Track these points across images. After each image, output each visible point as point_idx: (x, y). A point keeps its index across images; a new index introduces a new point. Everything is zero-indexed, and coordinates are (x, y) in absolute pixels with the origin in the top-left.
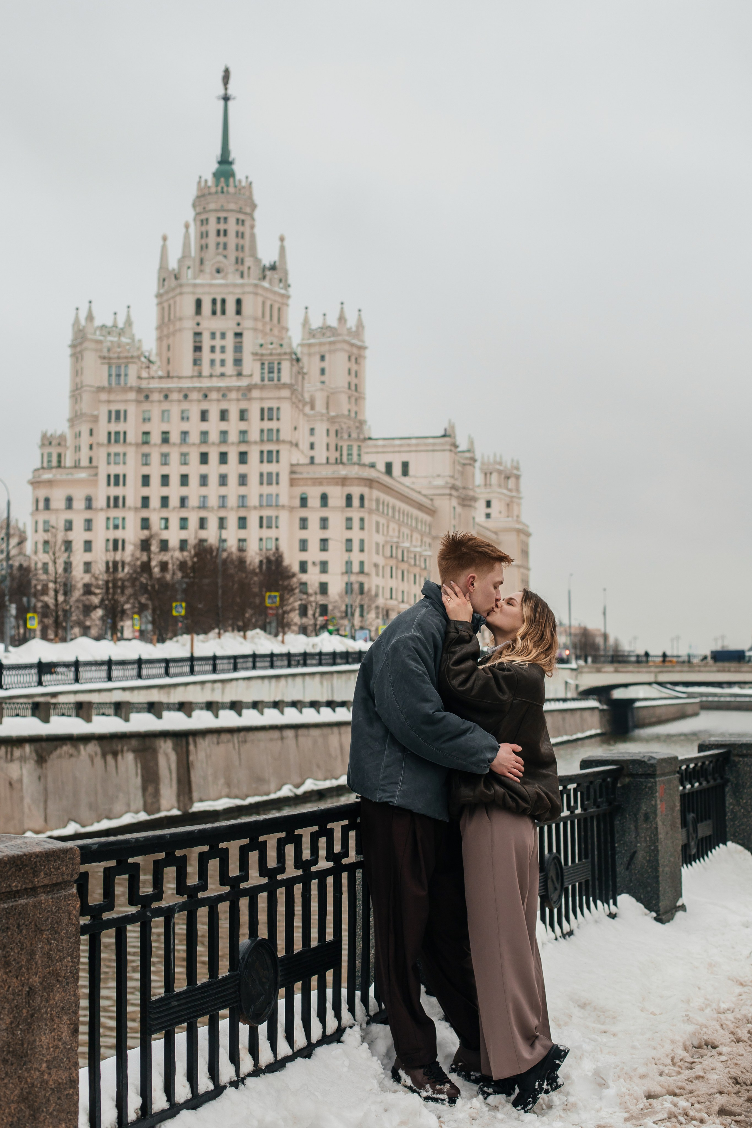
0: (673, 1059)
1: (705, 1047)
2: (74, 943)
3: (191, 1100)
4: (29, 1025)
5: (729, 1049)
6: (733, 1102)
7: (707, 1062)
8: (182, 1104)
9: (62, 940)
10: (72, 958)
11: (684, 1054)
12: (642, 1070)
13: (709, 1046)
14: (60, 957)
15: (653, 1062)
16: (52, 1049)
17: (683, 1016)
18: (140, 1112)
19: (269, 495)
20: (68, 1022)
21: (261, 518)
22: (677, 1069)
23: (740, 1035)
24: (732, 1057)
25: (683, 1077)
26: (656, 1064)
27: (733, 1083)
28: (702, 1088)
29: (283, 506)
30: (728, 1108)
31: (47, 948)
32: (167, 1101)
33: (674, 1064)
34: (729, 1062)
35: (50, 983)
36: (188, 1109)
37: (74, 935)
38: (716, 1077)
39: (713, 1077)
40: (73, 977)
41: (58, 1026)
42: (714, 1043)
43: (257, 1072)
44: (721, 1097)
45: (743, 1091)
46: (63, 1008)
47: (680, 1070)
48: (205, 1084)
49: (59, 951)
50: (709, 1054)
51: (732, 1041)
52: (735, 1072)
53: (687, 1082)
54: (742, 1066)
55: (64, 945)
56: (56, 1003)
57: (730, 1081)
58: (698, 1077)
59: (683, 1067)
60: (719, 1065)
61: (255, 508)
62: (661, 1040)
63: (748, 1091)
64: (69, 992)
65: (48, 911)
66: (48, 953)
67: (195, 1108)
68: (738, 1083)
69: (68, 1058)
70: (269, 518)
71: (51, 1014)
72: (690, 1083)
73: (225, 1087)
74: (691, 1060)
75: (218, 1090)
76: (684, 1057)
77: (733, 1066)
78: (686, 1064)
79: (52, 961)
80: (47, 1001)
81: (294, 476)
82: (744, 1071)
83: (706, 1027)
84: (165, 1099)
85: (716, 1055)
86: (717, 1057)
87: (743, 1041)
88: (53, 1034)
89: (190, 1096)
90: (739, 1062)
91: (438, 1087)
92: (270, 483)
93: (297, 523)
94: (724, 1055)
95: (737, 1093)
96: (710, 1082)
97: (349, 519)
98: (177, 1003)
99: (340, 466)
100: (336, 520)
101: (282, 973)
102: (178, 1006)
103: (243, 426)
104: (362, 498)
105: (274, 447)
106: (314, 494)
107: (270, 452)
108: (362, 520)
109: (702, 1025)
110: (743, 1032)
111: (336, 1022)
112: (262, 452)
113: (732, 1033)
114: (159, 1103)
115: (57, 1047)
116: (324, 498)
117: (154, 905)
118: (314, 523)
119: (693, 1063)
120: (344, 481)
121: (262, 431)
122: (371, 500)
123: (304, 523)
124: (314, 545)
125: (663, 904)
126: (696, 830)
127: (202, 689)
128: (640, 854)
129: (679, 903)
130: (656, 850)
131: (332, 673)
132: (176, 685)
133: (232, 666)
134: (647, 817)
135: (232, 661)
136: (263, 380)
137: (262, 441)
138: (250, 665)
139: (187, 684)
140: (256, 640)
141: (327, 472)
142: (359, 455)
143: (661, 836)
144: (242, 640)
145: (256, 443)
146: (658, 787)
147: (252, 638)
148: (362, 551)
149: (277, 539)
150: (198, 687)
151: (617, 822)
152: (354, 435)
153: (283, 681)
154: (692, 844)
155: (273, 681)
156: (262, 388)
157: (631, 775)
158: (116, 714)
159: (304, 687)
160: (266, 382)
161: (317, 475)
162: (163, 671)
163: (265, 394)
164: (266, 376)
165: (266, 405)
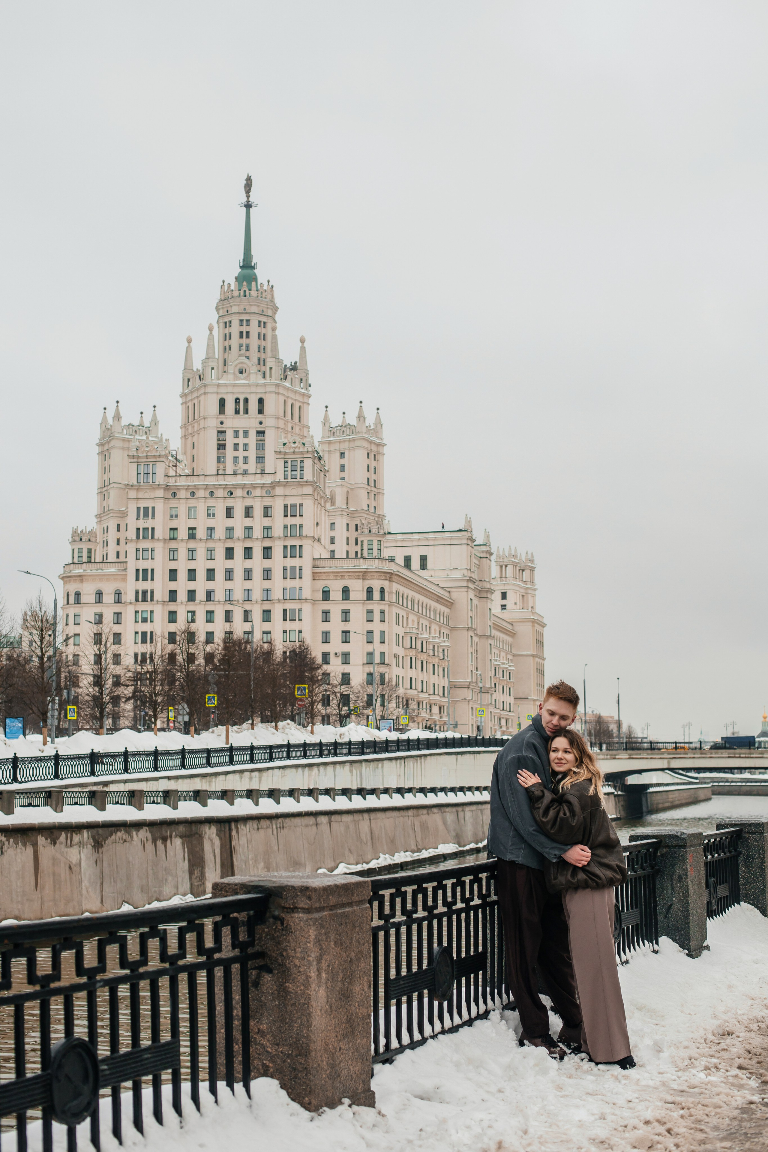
0: (705, 1040)
2: (369, 935)
3: (411, 1044)
4: (351, 979)
5: (744, 1034)
6: (747, 1062)
7: (728, 1042)
8: (407, 1045)
9: (363, 933)
10: (368, 944)
11: (714, 1038)
12: (685, 1043)
13: (730, 1034)
14: (363, 942)
15: (692, 1039)
16: (359, 994)
17: (711, 1015)
18: (385, 1048)
19: (293, 589)
20: (366, 980)
21: (285, 611)
22: (708, 1045)
23: (752, 1028)
24: (746, 1039)
25: (713, 1050)
26: (694, 1042)
28: (725, 1055)
29: (306, 599)
30: (744, 1066)
31: (358, 937)
32: (399, 1043)
33: (706, 1043)
34: (745, 1042)
35: (360, 956)
36: (409, 1049)
37: (369, 931)
39: (734, 1050)
41: (362, 981)
42: (733, 1032)
43: (443, 1032)
44: (739, 1060)
45: (754, 1058)
46: (364, 972)
47: (710, 1045)
48: (417, 1036)
49: (363, 939)
50: (730, 1038)
51: (746, 1031)
52: (748, 1047)
54: (753, 1045)
55: (365, 936)
56: (362, 968)
57: (746, 1052)
58: (724, 1050)
59: (713, 1044)
61: (279, 601)
62: (697, 1028)
64: (367, 963)
67: (413, 1048)
68: (751, 1053)
70: (293, 611)
72: (718, 1052)
73: (427, 1039)
74: (718, 1042)
75: (423, 1041)
77: (747, 1044)
78: (715, 1043)
81: (317, 570)
82: (755, 1047)
83: (728, 1022)
86: (735, 1039)
87: (754, 1031)
89: (409, 1042)
90: (751, 1042)
91: (552, 1049)
92: (293, 577)
93: (319, 616)
94: (740, 1038)
95: (750, 1059)
96: (732, 1052)
97: (370, 612)
98: (402, 982)
99: (362, 560)
100: (358, 613)
101: (455, 970)
102: (404, 984)
103: (267, 522)
104: (382, 591)
105: (296, 542)
106: (336, 587)
107: (293, 547)
108: (382, 612)
109: (725, 1021)
110: (754, 1027)
111: (485, 1007)
112: (285, 547)
113: (746, 1027)
114: (395, 1044)
115: (362, 994)
116: (346, 591)
117: (392, 921)
118: (336, 615)
119: (720, 1043)
120: (364, 575)
121: (285, 527)
122: (391, 593)
123: (326, 616)
124: (336, 637)
125: (693, 944)
126: (716, 891)
127: (241, 778)
128: (675, 906)
129: (705, 944)
130: (687, 903)
131: (360, 762)
132: (216, 774)
133: (268, 756)
134: (680, 878)
135: (268, 751)
136: (286, 477)
137: (285, 536)
138: (285, 754)
139: (227, 773)
140: (287, 731)
141: (350, 566)
143: (691, 892)
144: (273, 730)
145: (279, 538)
146: (688, 856)
147: (284, 728)
148: (383, 642)
149: (300, 632)
150: (237, 776)
151: (657, 882)
152: (374, 531)
153: (315, 770)
154: (713, 902)
155: (306, 769)
156: (286, 485)
157: (668, 846)
158: (165, 802)
159: (335, 775)
160: (289, 479)
161: (340, 569)
162: (204, 760)
163: (289, 491)
164: (289, 474)
165: (289, 502)
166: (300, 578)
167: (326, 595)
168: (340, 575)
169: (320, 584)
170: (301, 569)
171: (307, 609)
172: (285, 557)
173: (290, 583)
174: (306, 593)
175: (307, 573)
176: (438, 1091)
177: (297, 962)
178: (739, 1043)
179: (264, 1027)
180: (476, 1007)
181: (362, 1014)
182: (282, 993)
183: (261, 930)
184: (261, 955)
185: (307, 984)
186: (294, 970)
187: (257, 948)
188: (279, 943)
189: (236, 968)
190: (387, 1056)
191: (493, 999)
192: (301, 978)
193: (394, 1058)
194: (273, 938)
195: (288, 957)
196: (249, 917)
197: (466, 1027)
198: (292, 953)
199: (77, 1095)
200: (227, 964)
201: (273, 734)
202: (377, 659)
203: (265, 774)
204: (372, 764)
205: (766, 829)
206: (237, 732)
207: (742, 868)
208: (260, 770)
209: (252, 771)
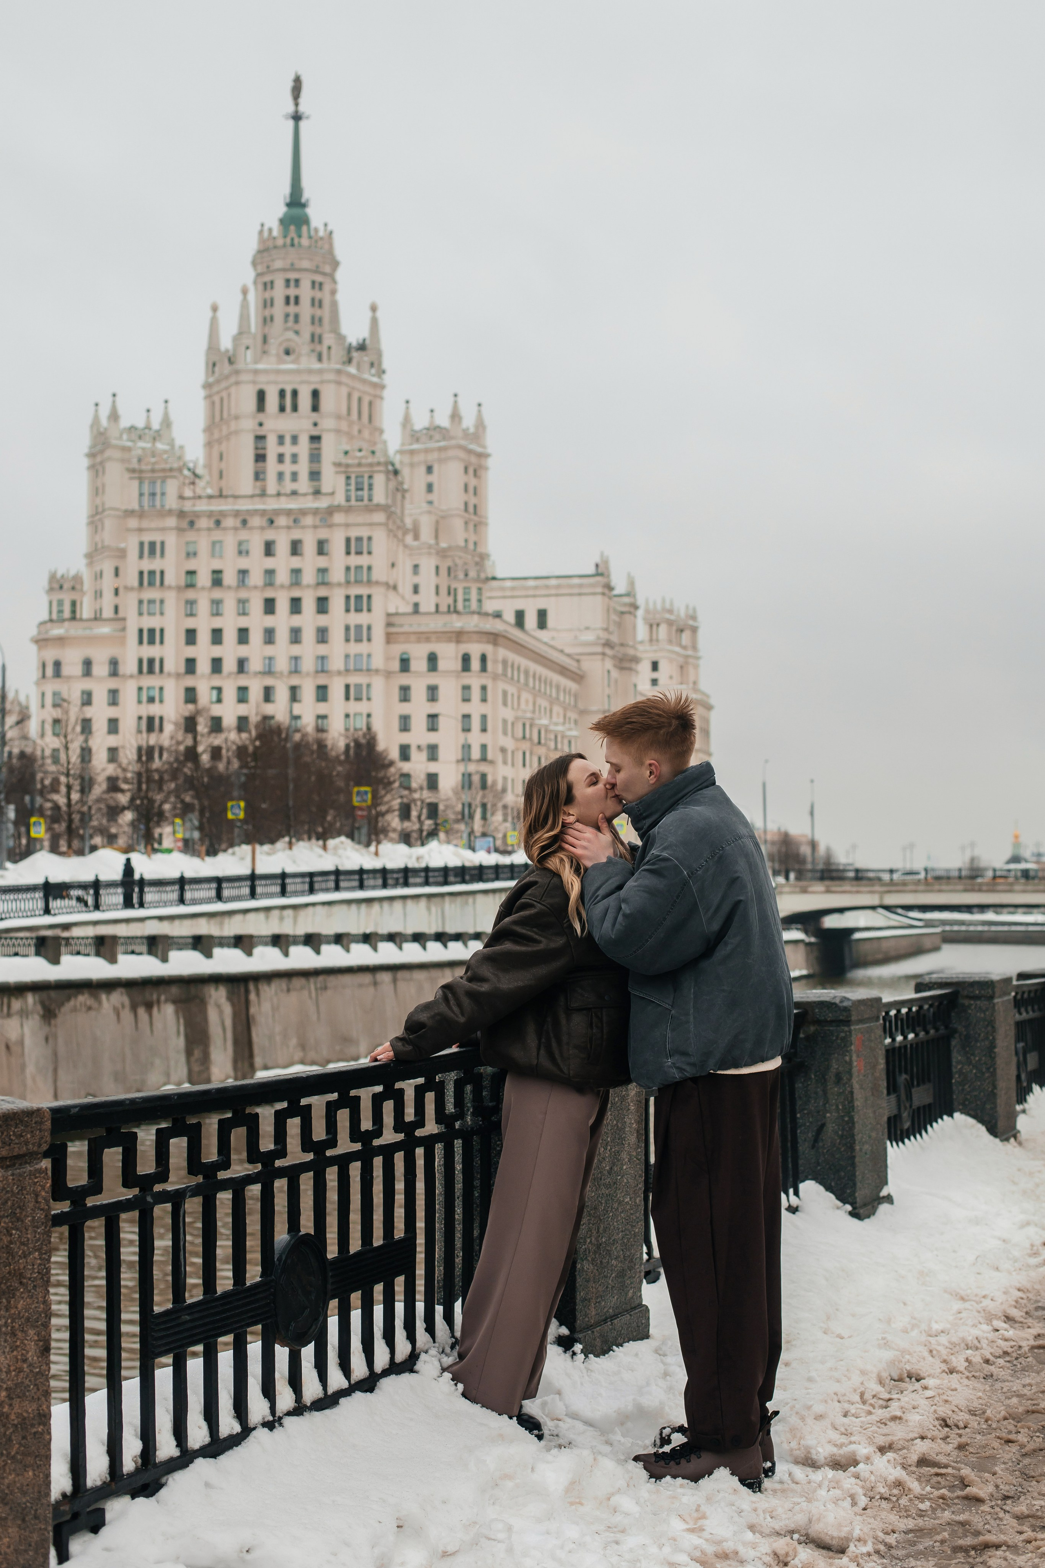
0: (862, 1395)
1: (907, 1379)
2: (43, 1234)
3: (209, 1445)
5: (938, 1382)
6: (938, 1449)
7: (906, 1399)
8: (197, 1450)
9: (27, 1230)
10: (41, 1254)
11: (878, 1388)
12: (819, 1408)
13: (913, 1379)
14: (24, 1252)
15: (835, 1398)
16: (13, 1373)
17: (878, 1339)
18: (140, 1461)
19: (358, 656)
20: (36, 1338)
21: (347, 687)
22: (867, 1407)
23: (954, 1364)
24: (941, 1391)
25: (874, 1418)
26: (839, 1402)
27: (940, 1425)
29: (377, 671)
30: (930, 1458)
32: (177, 1446)
33: (864, 1402)
34: (937, 1398)
35: (11, 1286)
36: (204, 1457)
37: (43, 1223)
38: (917, 1418)
39: (914, 1418)
40: (42, 1278)
41: (22, 1343)
42: (919, 1375)
43: (299, 1410)
44: (922, 1443)
45: (952, 1436)
46: (28, 1319)
47: (871, 1409)
48: (228, 1425)
49: (23, 1244)
50: (911, 1388)
51: (944, 1371)
52: (944, 1411)
53: (879, 1424)
54: (953, 1403)
55: (29, 1236)
56: (19, 1313)
57: (937, 1423)
58: (894, 1418)
59: (876, 1405)
60: (923, 1403)
61: (339, 673)
62: (848, 1370)
63: (960, 1436)
64: (37, 1299)
65: (7, 1192)
66: (7, 1246)
67: (214, 1456)
68: (947, 1426)
69: (35, 1385)
70: (358, 687)
71: (13, 1327)
72: (883, 1426)
73: (255, 1428)
74: (887, 1396)
75: (245, 1435)
76: (878, 1393)
77: (942, 1403)
78: (881, 1402)
79: (13, 1258)
80: (7, 1310)
81: (392, 630)
82: (956, 1409)
83: (910, 1354)
84: (175, 1443)
85: (920, 1389)
86: (921, 1392)
87: (957, 1372)
88: (15, 1353)
89: (207, 1440)
90: (950, 1399)
92: (359, 640)
93: (396, 693)
94: (931, 1389)
95: (945, 1438)
96: (910, 1424)
97: (466, 688)
98: (188, 1318)
99: (454, 616)
100: (449, 689)
101: (330, 1280)
102: (191, 1321)
103: (322, 562)
104: (484, 659)
105: (363, 591)
106: (419, 654)
107: (359, 598)
108: (484, 688)
109: (903, 1352)
110: (959, 1362)
111: (409, 1347)
112: (348, 598)
113: (945, 1361)
114: (166, 1448)
115: (20, 1370)
116: (432, 659)
117: (158, 1188)
118: (419, 693)
119: (890, 1400)
120: (459, 636)
121: (348, 569)
122: (495, 661)
123: (405, 693)
124: (419, 723)
125: (861, 1194)
126: (909, 1097)
127: (267, 918)
128: (830, 1127)
129: (884, 1193)
130: (852, 1122)
131: (442, 895)
132: (231, 913)
133: (307, 887)
134: (838, 1078)
135: (307, 880)
136: (348, 500)
137: (348, 582)
138: (332, 884)
139: (246, 911)
140: (341, 852)
141: (437, 624)
142: (480, 601)
143: (858, 1103)
144: (320, 851)
145: (339, 585)
146: (854, 1038)
147: (336, 848)
148: (484, 730)
149: (369, 716)
150: (261, 916)
151: (798, 1085)
152: (472, 574)
153: (376, 907)
154: (905, 1115)
155: (363, 906)
156: (348, 510)
157: (818, 1022)
158: (150, 952)
159: (405, 915)
160: (353, 502)
161: (423, 629)
162: (213, 893)
163: (353, 518)
164: (353, 494)
165: (354, 533)
166: (369, 640)
167: (405, 664)
168: (424, 637)
169: (397, 649)
170: (369, 628)
171: (378, 684)
172: (348, 610)
173: (354, 648)
174: (378, 662)
175: (378, 633)
176: (248, 1557)
178: (926, 1402)
180: (387, 1350)
181: (18, 1415)
190: (145, 1478)
191: (430, 1329)
193: (163, 1480)
197: (358, 1395)
201: (320, 856)
202: (476, 754)
203: (302, 913)
204: (459, 899)
205: (998, 992)
206: (268, 854)
207: (957, 1057)
208: (295, 907)
209: (283, 908)
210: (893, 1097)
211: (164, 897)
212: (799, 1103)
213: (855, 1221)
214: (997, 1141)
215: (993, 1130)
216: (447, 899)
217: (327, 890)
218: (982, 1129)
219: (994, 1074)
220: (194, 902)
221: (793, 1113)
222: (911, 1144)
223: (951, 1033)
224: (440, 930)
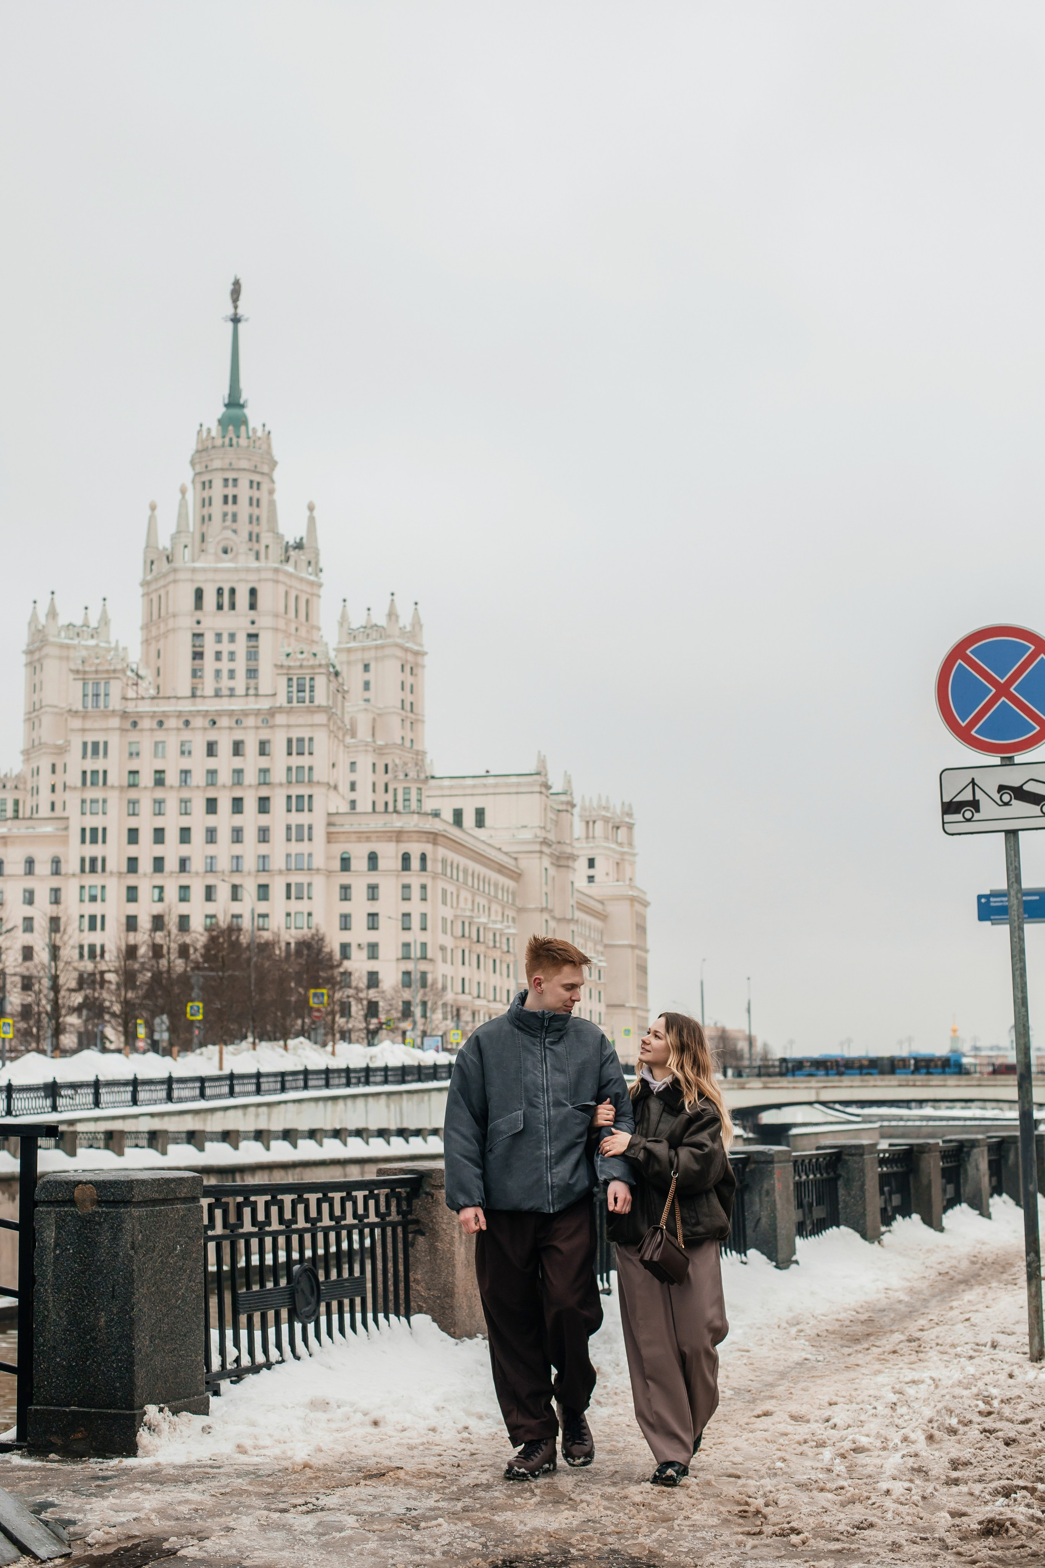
19: (299, 855)
21: (289, 886)
29: (318, 870)
61: (280, 872)
70: (300, 886)
81: (333, 829)
92: (300, 839)
93: (336, 892)
97: (406, 887)
99: (395, 815)
100: (389, 888)
103: (264, 762)
104: (423, 858)
105: (305, 791)
106: (359, 853)
107: (300, 797)
108: (424, 887)
112: (289, 797)
116: (373, 859)
118: (359, 892)
120: (399, 836)
121: (289, 769)
122: (435, 860)
123: (345, 892)
124: (359, 922)
125: (781, 1256)
126: (811, 1212)
127: (245, 1114)
128: (764, 1220)
129: (794, 1258)
130: (775, 1217)
131: (400, 1093)
132: (213, 1110)
133: (279, 1086)
134: (768, 1193)
135: (279, 1079)
136: (290, 701)
137: (289, 782)
138: (301, 1083)
139: (226, 1109)
140: (300, 1051)
141: (377, 823)
142: (419, 801)
143: (779, 1207)
144: (282, 1051)
145: (281, 785)
146: (776, 1171)
147: (295, 1048)
148: (424, 929)
149: (310, 914)
150: (240, 1112)
151: (746, 1197)
152: (412, 774)
153: (341, 1104)
154: (808, 1222)
155: (330, 1104)
156: (290, 711)
157: (756, 1162)
158: (150, 1146)
159: (367, 1112)
160: (295, 704)
161: (363, 828)
162: (197, 1092)
163: (294, 720)
164: (295, 695)
165: (295, 734)
166: (310, 839)
167: (346, 863)
168: (364, 836)
169: (338, 849)
170: (310, 828)
171: (319, 883)
172: (289, 810)
173: (295, 848)
174: (319, 861)
175: (319, 833)
177: (444, 1226)
179: (419, 1277)
182: (433, 1250)
183: (417, 1203)
184: (417, 1222)
185: (452, 1243)
186: (442, 1233)
187: (413, 1217)
188: (430, 1212)
189: (400, 1229)
192: (447, 1239)
194: (426, 1209)
195: (437, 1223)
196: (408, 1193)
198: (440, 1220)
199: (308, 1304)
200: (394, 1226)
201: (282, 1056)
202: (416, 952)
203: (276, 1110)
204: (416, 1097)
205: (866, 1152)
206: (234, 1054)
207: (841, 1192)
208: (269, 1105)
209: (259, 1105)
210: (800, 1211)
211: (154, 1096)
212: (746, 1207)
213: (778, 1271)
214: (867, 1243)
215: (864, 1236)
216: (405, 1096)
217: (296, 1088)
218: (857, 1236)
219: (864, 1201)
220: (181, 1100)
221: (743, 1212)
222: (812, 1240)
223: (838, 1177)
224: (399, 1126)
